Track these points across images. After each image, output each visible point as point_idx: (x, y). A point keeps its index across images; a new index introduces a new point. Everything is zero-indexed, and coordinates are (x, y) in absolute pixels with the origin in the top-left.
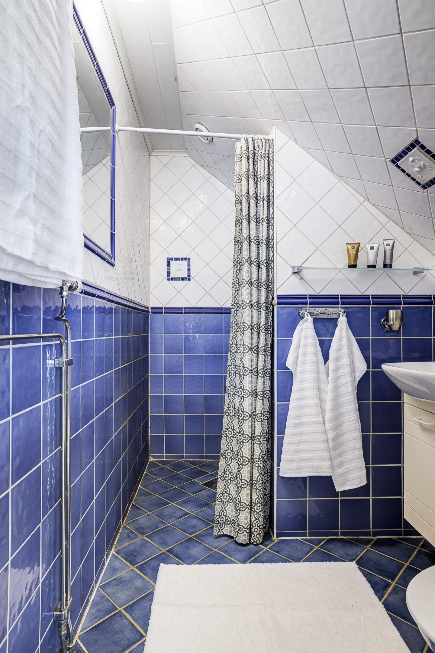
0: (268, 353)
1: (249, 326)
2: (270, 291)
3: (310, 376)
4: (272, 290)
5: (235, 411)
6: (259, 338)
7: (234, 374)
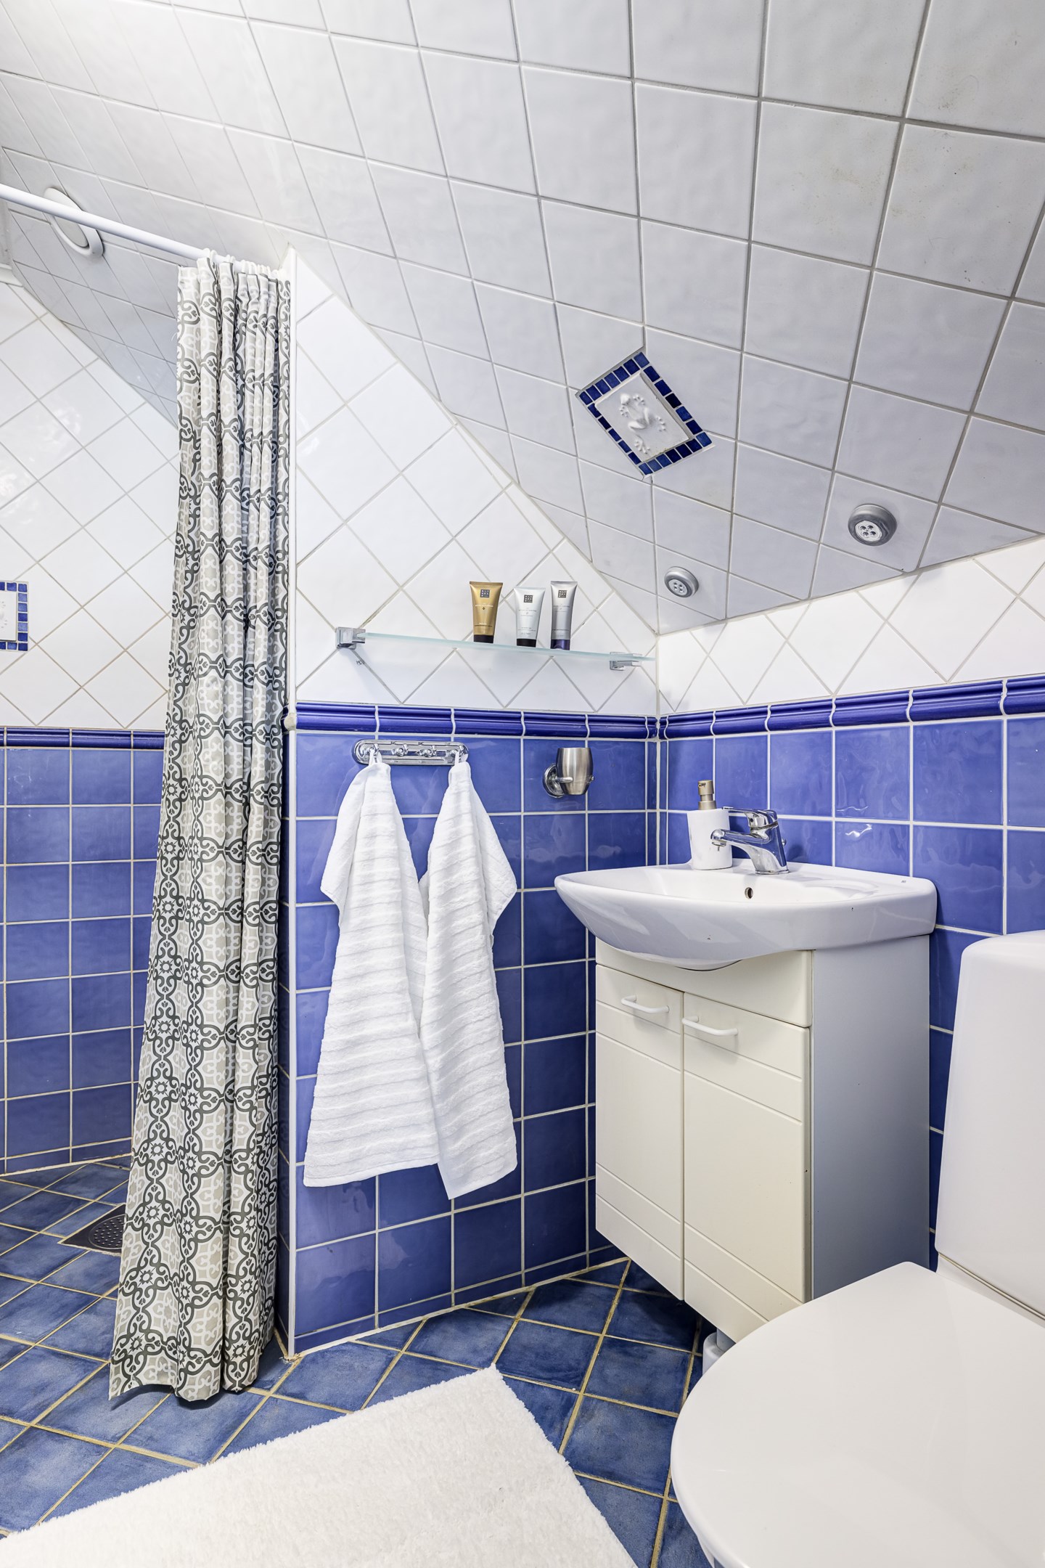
0: (271, 859)
1: (219, 785)
2: (277, 692)
3: (383, 914)
4: (283, 689)
5: (176, 1025)
6: (247, 821)
7: (174, 921)
